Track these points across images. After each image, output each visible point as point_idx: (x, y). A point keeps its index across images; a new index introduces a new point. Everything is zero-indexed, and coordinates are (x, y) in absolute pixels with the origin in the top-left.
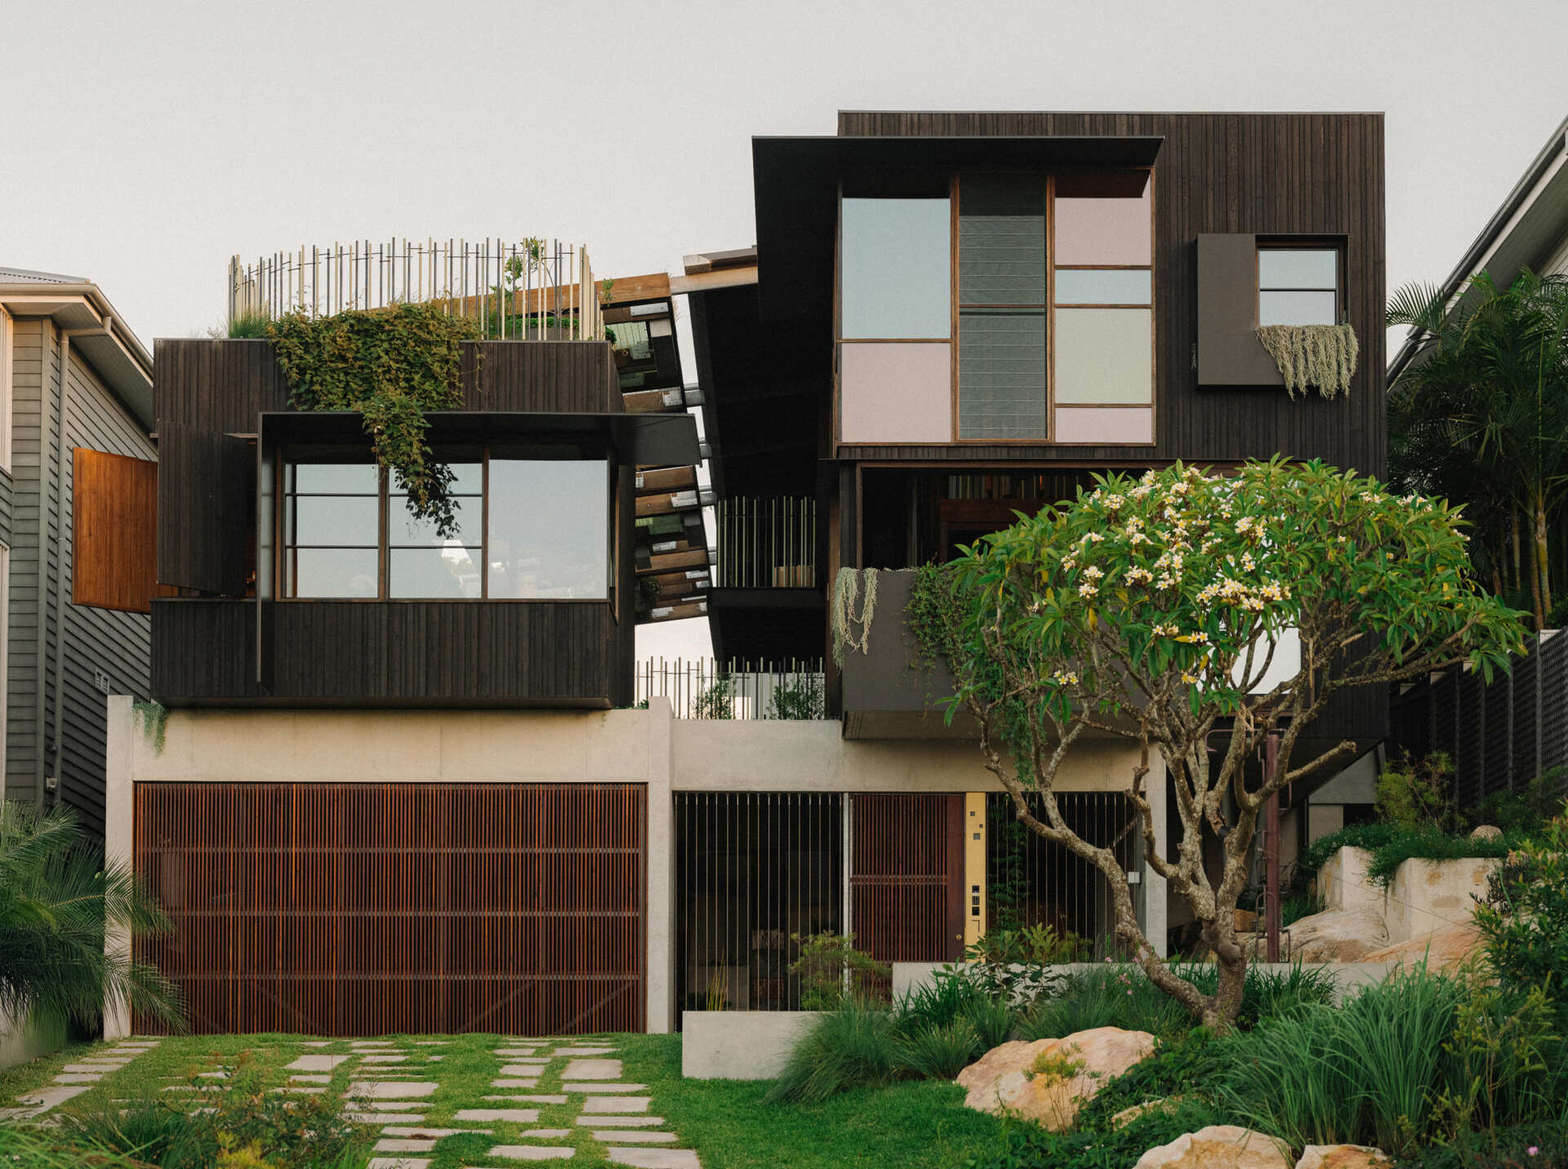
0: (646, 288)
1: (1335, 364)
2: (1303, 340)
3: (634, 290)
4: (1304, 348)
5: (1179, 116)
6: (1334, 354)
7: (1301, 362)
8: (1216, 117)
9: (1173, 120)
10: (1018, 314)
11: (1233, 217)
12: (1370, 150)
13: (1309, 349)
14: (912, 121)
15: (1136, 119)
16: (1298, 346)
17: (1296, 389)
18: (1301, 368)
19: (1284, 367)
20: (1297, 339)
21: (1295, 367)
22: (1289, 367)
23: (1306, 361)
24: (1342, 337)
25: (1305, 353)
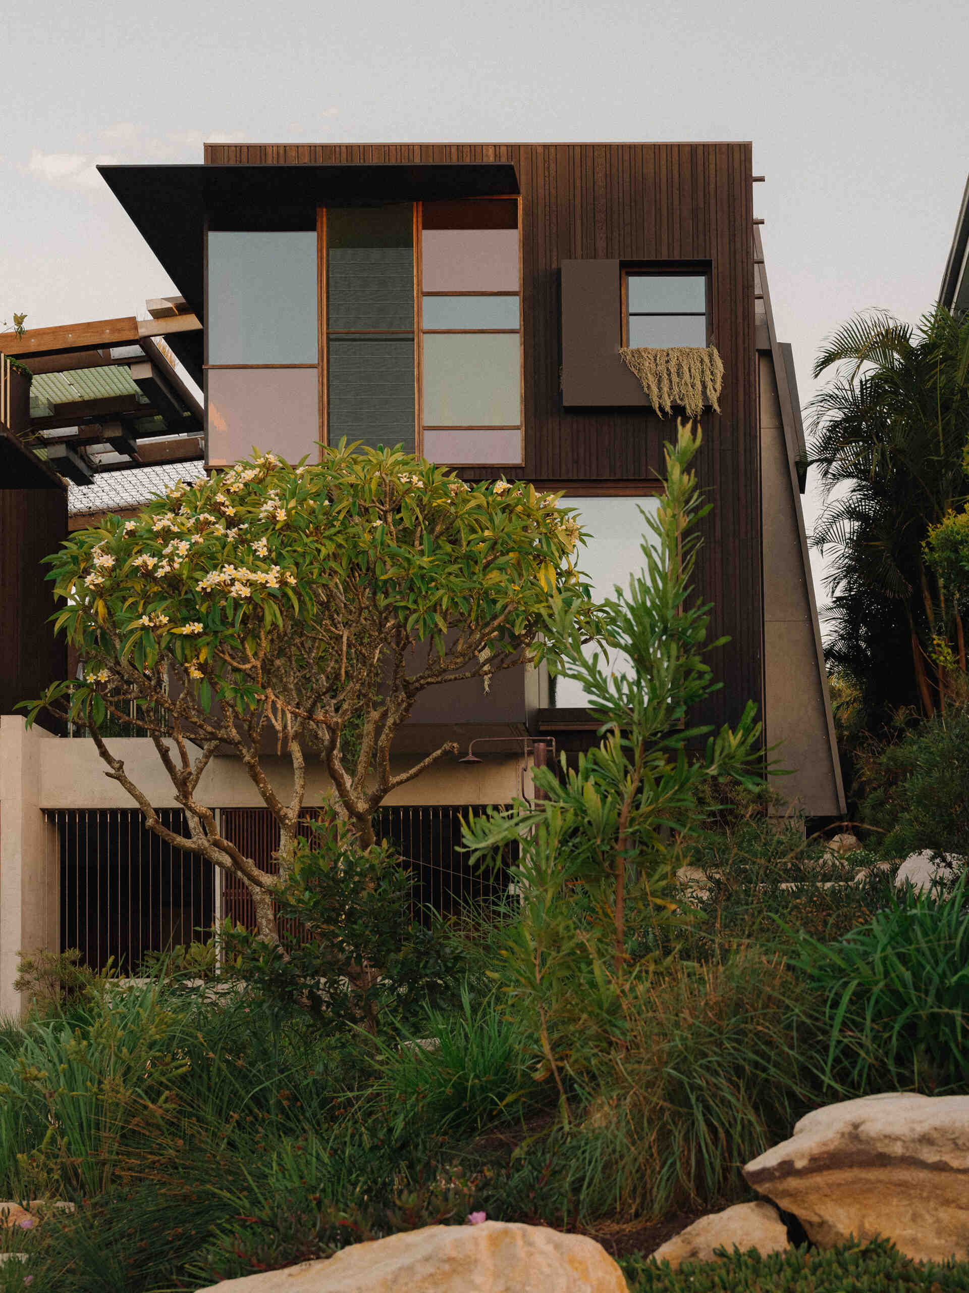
0: (113, 331)
1: (699, 386)
2: (667, 362)
3: (103, 332)
4: (668, 369)
5: (546, 147)
6: (698, 377)
7: (666, 382)
8: (584, 147)
9: (540, 150)
10: (386, 340)
11: (601, 244)
12: (737, 180)
13: (673, 370)
14: (278, 153)
15: (503, 149)
16: (662, 368)
17: (661, 409)
18: (666, 389)
19: (649, 387)
20: (661, 360)
21: (660, 389)
22: (655, 390)
23: (671, 381)
24: (707, 360)
25: (669, 375)
